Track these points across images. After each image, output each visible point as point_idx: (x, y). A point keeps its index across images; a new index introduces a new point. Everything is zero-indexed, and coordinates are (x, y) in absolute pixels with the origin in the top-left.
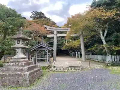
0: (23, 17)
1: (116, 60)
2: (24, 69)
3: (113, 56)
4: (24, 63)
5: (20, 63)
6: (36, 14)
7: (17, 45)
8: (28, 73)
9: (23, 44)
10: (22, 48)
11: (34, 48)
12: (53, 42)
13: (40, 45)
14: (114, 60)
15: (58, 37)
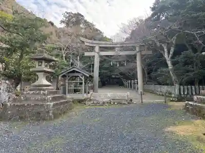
0: (49, 21)
1: (186, 93)
2: (46, 98)
3: (182, 87)
4: (46, 91)
5: (42, 92)
6: (69, 16)
7: (38, 68)
8: (52, 104)
9: (46, 66)
10: (45, 72)
11: (63, 73)
12: (93, 65)
13: (73, 68)
14: (182, 93)
15: (101, 57)
